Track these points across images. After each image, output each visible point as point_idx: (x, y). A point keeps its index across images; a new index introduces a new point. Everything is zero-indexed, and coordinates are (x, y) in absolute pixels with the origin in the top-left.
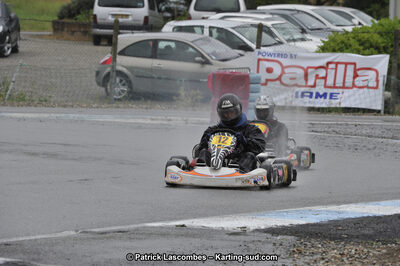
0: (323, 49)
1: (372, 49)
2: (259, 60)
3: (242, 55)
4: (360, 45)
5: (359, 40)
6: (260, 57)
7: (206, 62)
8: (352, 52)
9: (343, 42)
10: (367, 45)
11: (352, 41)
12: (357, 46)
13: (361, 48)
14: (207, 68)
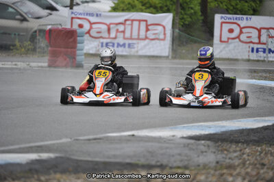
0: (115, 9)
1: (152, 9)
2: (72, 18)
3: (51, 14)
4: (143, 5)
5: (142, 2)
6: (73, 16)
7: (24, 20)
8: (137, 11)
9: (129, 4)
10: (148, 5)
11: (136, 2)
12: (141, 7)
13: (144, 8)
14: (25, 24)
